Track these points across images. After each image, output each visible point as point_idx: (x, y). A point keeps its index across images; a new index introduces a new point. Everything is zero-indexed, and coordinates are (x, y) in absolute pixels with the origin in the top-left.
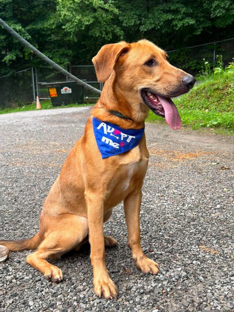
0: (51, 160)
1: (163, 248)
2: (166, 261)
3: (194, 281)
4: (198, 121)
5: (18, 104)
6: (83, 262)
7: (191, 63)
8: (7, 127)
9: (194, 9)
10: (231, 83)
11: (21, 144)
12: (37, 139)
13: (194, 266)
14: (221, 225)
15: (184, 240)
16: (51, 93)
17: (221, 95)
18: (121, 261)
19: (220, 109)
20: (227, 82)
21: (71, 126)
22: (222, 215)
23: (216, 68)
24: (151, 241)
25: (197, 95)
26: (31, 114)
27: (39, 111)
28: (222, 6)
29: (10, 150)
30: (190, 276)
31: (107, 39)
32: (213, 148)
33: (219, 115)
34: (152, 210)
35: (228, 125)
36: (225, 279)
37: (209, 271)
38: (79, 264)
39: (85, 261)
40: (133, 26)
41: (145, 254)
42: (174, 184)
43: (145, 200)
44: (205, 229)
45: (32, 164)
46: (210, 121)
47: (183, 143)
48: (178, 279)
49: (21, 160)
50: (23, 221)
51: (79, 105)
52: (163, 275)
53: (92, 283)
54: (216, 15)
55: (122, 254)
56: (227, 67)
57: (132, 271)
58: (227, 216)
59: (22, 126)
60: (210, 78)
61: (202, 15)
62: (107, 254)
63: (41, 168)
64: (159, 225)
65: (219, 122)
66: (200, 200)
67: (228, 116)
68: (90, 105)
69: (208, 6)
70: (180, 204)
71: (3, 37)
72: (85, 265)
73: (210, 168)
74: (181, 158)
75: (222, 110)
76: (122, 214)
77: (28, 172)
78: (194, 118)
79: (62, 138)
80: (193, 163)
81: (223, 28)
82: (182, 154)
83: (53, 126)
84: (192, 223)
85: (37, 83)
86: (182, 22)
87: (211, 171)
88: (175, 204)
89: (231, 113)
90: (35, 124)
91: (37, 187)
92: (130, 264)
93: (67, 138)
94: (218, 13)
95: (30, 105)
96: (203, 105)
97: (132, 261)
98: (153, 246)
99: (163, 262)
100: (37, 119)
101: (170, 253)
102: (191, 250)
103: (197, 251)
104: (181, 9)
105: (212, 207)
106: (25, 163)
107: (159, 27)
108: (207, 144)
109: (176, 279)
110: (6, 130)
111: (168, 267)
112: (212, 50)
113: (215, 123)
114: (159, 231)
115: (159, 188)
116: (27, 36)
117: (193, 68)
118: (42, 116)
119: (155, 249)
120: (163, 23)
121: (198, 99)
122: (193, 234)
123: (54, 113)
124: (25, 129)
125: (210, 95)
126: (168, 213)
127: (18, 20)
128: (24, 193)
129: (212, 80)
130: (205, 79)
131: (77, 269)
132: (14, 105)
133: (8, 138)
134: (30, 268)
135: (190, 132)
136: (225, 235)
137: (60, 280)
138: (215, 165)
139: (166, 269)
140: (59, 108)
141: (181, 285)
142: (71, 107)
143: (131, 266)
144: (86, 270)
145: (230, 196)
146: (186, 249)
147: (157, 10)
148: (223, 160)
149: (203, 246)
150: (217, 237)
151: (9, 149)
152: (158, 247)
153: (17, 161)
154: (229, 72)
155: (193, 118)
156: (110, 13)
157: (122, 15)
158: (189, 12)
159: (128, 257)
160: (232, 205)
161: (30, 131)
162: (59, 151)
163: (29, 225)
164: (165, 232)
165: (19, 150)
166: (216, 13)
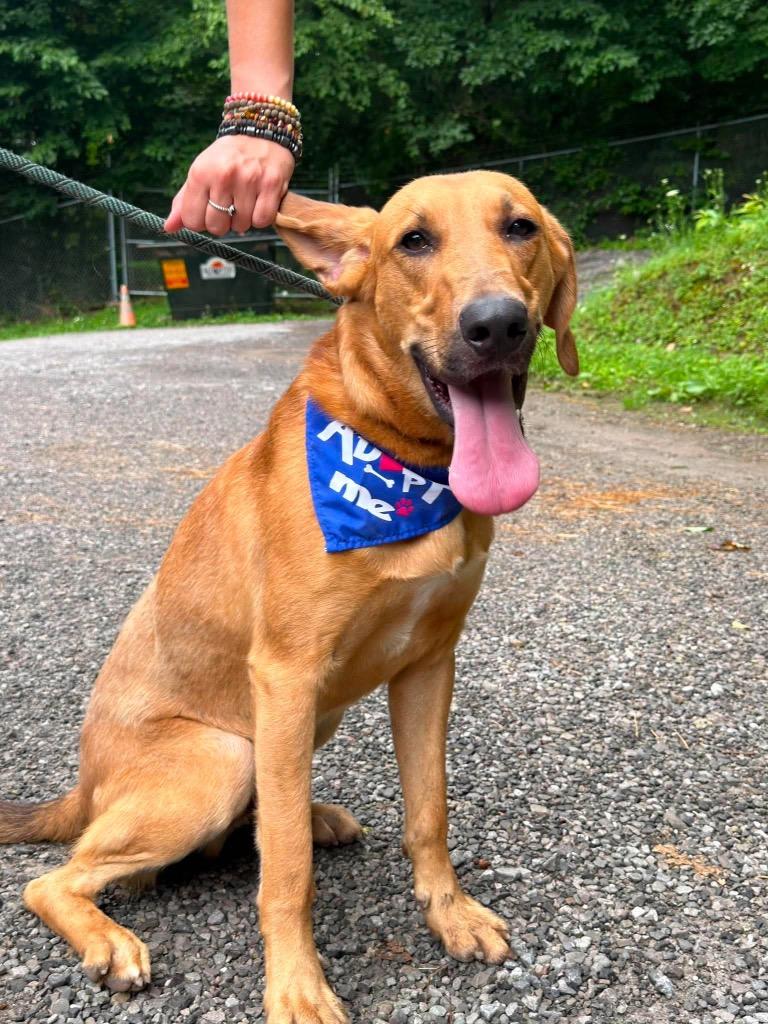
0: (151, 505)
1: (528, 853)
2: (535, 905)
3: (636, 991)
4: (641, 381)
5: (61, 309)
6: (232, 909)
7: (621, 193)
8: (15, 383)
9: (635, 18)
10: (749, 260)
11: (56, 446)
12: (110, 430)
13: (636, 927)
14: (727, 761)
15: (602, 821)
16: (169, 277)
17: (716, 299)
18: (371, 905)
19: (714, 344)
20: (735, 258)
21: (227, 386)
22: (730, 724)
23: (701, 211)
24: (481, 824)
25: (639, 297)
26: (101, 344)
27: (126, 335)
28: (725, 14)
29: (15, 465)
30: (624, 968)
31: (354, 107)
32: (693, 473)
33: (709, 365)
34: (487, 698)
35: (739, 397)
36: (748, 982)
37: (690, 951)
38: (216, 916)
39: (239, 905)
40: (439, 68)
41: (459, 877)
42: (564, 600)
43: (464, 660)
44: (673, 778)
45: (85, 517)
46: (681, 384)
47: (593, 456)
48: (579, 982)
49: (49, 501)
50: (29, 733)
51: (261, 318)
52: (525, 966)
53: (261, 1000)
54: (706, 42)
55: (375, 874)
56: (738, 207)
57: (410, 949)
58: (747, 726)
59: (66, 382)
60: (683, 241)
61: (662, 38)
62: (323, 875)
63: (116, 533)
64: (512, 759)
65: (709, 385)
66: (653, 662)
67: (739, 367)
68: (294, 317)
69: (681, 12)
70: (585, 677)
71: (15, 91)
72: (237, 920)
73: (683, 546)
74: (587, 506)
75: (719, 348)
76: (383, 711)
77: (68, 547)
78: (630, 372)
79: (195, 427)
80: (627, 525)
81: (725, 84)
82: (590, 493)
83: (167, 386)
84: (628, 753)
85: (126, 241)
86: (596, 60)
87: (688, 554)
88: (569, 678)
89: (750, 359)
90: (109, 378)
91: (93, 605)
92: (402, 919)
93: (212, 429)
94: (712, 34)
95: (97, 314)
96: (658, 328)
97: (411, 905)
98: (490, 844)
99: (525, 909)
100: (117, 360)
101: (549, 872)
102: (626, 860)
103: (646, 867)
104: (593, 18)
105: (693, 692)
106: (62, 511)
107: (522, 74)
108: (672, 459)
109: (571, 985)
110: (11, 396)
111: (540, 932)
112: (689, 155)
113: (697, 389)
114: (513, 784)
115: (512, 613)
116: (97, 88)
117: (627, 209)
118: (135, 352)
119: (498, 859)
120: (537, 62)
121: (641, 310)
122: (632, 797)
123: (176, 342)
124: (75, 393)
125: (681, 299)
126: (543, 713)
127: (65, 37)
128: (47, 623)
129: (687, 250)
130: (668, 243)
131: (206, 936)
132: (45, 310)
133: (16, 424)
134: (35, 931)
135: (614, 415)
136: (741, 800)
137: (139, 983)
138: (699, 536)
139: (535, 940)
140: (192, 325)
141: (588, 1011)
142: (233, 322)
143: (407, 929)
144: (242, 943)
145: (755, 652)
146: (608, 859)
147: (518, 20)
148: (727, 517)
149: (668, 848)
150: (716, 808)
151: (14, 460)
152: (508, 849)
153: (34, 503)
154: (744, 225)
155: (625, 370)
156: (364, 25)
157: (404, 31)
158: (620, 30)
159: (395, 887)
160: (764, 682)
161: (91, 400)
162: (182, 473)
163: (49, 753)
164: (531, 789)
165: (48, 466)
166: (703, 35)
